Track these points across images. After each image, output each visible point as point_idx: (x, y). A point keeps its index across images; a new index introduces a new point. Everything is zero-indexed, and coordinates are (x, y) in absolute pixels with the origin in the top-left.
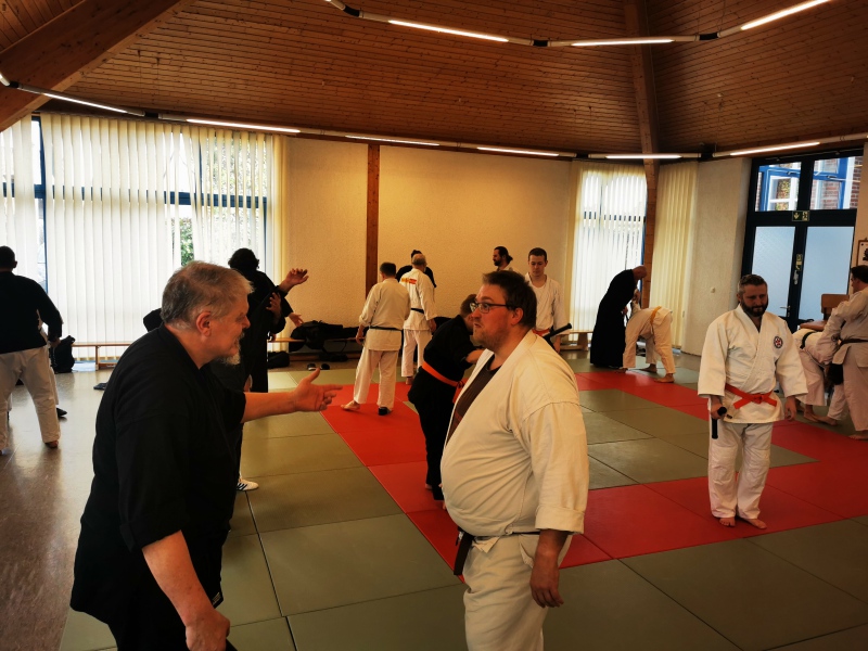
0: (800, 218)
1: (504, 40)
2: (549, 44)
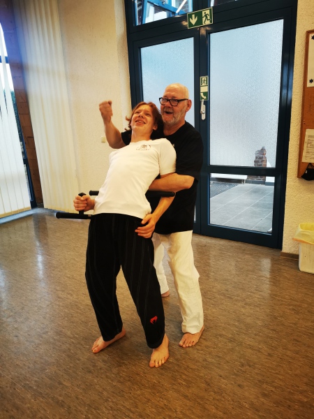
0: (199, 22)
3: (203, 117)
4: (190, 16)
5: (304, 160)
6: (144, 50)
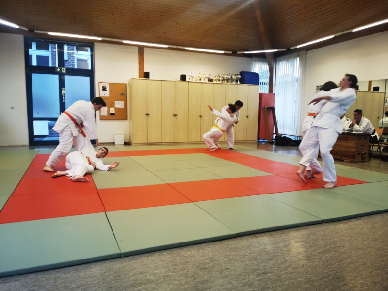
3: (64, 101)
4: (57, 68)
5: (101, 115)
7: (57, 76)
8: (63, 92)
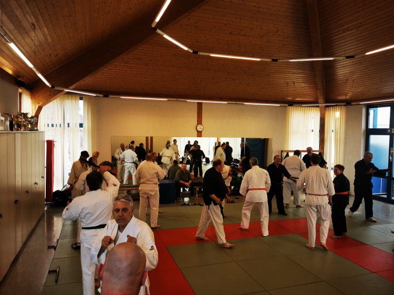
0: (391, 131)
1: (259, 60)
2: (278, 61)
6: (371, 136)
7: (388, 137)
8: (391, 152)
